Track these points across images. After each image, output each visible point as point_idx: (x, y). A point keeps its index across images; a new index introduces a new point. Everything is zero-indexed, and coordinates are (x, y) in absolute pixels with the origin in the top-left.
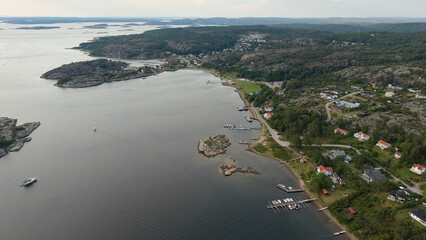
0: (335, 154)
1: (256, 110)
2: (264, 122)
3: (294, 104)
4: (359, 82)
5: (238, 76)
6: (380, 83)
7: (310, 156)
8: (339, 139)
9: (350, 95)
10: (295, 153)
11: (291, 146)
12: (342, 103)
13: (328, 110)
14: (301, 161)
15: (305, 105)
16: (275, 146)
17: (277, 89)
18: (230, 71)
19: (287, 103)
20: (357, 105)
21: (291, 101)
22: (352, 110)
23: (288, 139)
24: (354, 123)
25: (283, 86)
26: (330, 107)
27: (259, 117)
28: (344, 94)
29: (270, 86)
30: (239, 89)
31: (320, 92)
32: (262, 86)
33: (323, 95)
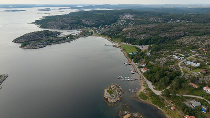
0: (194, 104)
1: (136, 65)
2: (142, 74)
3: (158, 63)
4: (195, 47)
5: (122, 41)
6: (207, 49)
7: (177, 104)
8: (193, 91)
9: (191, 57)
10: (166, 101)
11: (163, 95)
12: (189, 63)
13: (181, 68)
14: (172, 108)
15: (166, 64)
16: (153, 95)
17: (146, 51)
18: (117, 38)
19: (154, 61)
20: (198, 65)
21: (157, 60)
22: (196, 68)
23: (159, 89)
24: (200, 79)
25: (149, 49)
26: (182, 66)
27: (138, 70)
28: (188, 56)
29: (141, 48)
30: (124, 50)
31: (172, 54)
32: (137, 48)
33: (176, 57)
